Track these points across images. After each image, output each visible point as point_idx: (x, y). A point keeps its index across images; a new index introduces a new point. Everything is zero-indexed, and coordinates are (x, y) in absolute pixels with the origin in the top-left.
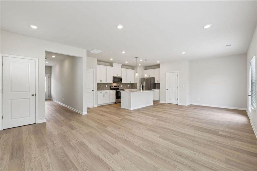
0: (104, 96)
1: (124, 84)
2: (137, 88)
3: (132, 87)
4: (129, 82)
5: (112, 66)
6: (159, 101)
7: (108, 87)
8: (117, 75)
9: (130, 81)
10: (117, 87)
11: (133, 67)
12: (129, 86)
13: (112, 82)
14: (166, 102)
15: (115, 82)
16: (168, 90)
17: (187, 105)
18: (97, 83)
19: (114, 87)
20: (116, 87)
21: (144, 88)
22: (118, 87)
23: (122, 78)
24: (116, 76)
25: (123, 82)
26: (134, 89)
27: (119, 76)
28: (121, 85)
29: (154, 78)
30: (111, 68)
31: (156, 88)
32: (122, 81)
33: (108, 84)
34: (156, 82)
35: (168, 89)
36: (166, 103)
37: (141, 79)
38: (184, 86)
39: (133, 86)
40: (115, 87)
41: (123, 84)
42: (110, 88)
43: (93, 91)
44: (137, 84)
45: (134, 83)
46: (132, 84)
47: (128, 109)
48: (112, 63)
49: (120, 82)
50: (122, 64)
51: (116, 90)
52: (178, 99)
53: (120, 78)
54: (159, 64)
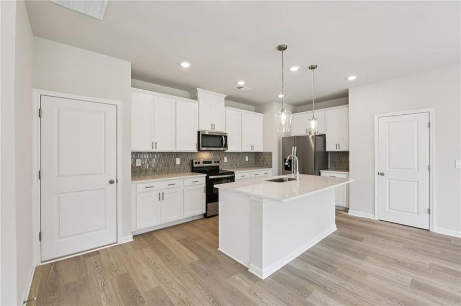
0: (161, 197)
1: (233, 153)
2: (270, 166)
3: (256, 161)
4: (249, 150)
5: (194, 97)
6: (348, 209)
7: (184, 163)
8: (213, 126)
9: (252, 146)
10: (213, 164)
11: (258, 106)
12: (247, 160)
13: (194, 149)
14: (376, 218)
15: (204, 149)
16: (382, 174)
18: (133, 153)
19: (201, 165)
20: (210, 162)
22: (216, 164)
23: (226, 137)
24: (207, 129)
25: (231, 149)
27: (219, 129)
28: (226, 159)
29: (324, 136)
30: (192, 104)
31: (329, 167)
32: (226, 146)
33: (185, 156)
34: (330, 147)
35: (386, 174)
37: (283, 138)
39: (259, 160)
40: (204, 162)
41: (230, 153)
42: (189, 168)
43: (111, 182)
44: (270, 154)
45: (262, 151)
46: (257, 154)
47: (249, 270)
48: (196, 88)
49: (222, 147)
50: (226, 96)
51: (206, 175)
52: (429, 210)
53: (221, 136)
54: (348, 90)
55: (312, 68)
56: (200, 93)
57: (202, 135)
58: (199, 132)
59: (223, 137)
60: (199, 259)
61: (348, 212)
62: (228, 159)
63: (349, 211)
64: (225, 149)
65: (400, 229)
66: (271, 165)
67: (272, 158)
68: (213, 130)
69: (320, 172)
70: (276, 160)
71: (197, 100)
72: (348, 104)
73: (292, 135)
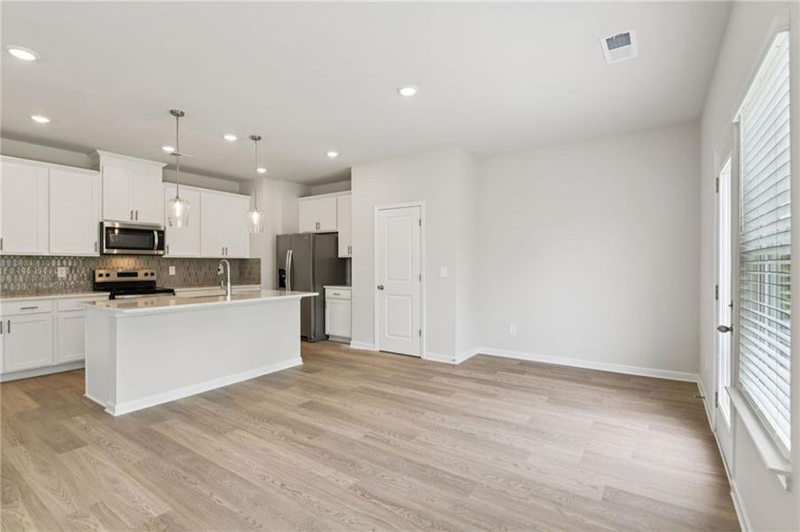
0: (5, 328)
2: (259, 282)
3: (241, 273)
5: (93, 166)
6: (350, 339)
7: (74, 276)
8: (134, 214)
9: (225, 249)
10: (139, 278)
11: (243, 185)
13: (92, 251)
15: (115, 251)
16: (381, 288)
17: (457, 363)
19: (114, 278)
21: (288, 282)
22: (149, 278)
26: (248, 284)
28: (172, 269)
29: (335, 234)
33: (76, 264)
35: (385, 288)
36: (377, 349)
37: (278, 236)
38: (444, 272)
39: (243, 271)
42: (90, 285)
44: (258, 261)
45: (248, 257)
46: (242, 261)
47: (106, 410)
48: (95, 150)
49: (153, 249)
50: (166, 165)
51: (109, 294)
52: (420, 332)
53: (152, 232)
54: (350, 169)
55: (254, 138)
56: (105, 158)
57: (107, 228)
58: (102, 224)
59: (156, 233)
60: (38, 406)
61: (349, 344)
62: (177, 270)
63: (351, 342)
64: (161, 252)
65: (396, 359)
66: (259, 279)
67: (260, 269)
68: (134, 222)
69: (324, 289)
70: (267, 272)
71: (99, 170)
72: (350, 189)
73: (301, 232)
